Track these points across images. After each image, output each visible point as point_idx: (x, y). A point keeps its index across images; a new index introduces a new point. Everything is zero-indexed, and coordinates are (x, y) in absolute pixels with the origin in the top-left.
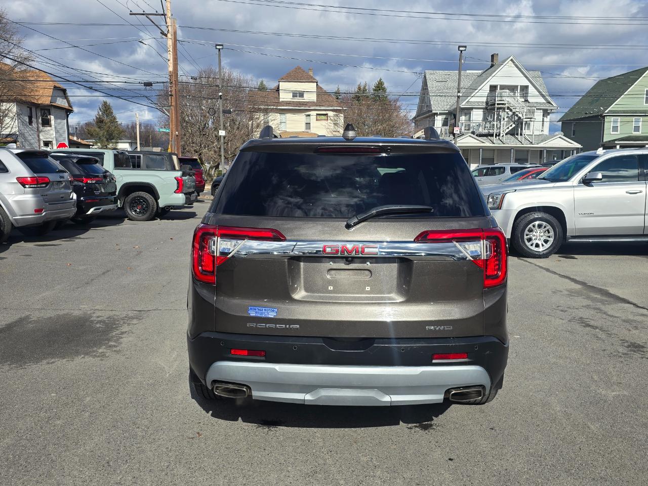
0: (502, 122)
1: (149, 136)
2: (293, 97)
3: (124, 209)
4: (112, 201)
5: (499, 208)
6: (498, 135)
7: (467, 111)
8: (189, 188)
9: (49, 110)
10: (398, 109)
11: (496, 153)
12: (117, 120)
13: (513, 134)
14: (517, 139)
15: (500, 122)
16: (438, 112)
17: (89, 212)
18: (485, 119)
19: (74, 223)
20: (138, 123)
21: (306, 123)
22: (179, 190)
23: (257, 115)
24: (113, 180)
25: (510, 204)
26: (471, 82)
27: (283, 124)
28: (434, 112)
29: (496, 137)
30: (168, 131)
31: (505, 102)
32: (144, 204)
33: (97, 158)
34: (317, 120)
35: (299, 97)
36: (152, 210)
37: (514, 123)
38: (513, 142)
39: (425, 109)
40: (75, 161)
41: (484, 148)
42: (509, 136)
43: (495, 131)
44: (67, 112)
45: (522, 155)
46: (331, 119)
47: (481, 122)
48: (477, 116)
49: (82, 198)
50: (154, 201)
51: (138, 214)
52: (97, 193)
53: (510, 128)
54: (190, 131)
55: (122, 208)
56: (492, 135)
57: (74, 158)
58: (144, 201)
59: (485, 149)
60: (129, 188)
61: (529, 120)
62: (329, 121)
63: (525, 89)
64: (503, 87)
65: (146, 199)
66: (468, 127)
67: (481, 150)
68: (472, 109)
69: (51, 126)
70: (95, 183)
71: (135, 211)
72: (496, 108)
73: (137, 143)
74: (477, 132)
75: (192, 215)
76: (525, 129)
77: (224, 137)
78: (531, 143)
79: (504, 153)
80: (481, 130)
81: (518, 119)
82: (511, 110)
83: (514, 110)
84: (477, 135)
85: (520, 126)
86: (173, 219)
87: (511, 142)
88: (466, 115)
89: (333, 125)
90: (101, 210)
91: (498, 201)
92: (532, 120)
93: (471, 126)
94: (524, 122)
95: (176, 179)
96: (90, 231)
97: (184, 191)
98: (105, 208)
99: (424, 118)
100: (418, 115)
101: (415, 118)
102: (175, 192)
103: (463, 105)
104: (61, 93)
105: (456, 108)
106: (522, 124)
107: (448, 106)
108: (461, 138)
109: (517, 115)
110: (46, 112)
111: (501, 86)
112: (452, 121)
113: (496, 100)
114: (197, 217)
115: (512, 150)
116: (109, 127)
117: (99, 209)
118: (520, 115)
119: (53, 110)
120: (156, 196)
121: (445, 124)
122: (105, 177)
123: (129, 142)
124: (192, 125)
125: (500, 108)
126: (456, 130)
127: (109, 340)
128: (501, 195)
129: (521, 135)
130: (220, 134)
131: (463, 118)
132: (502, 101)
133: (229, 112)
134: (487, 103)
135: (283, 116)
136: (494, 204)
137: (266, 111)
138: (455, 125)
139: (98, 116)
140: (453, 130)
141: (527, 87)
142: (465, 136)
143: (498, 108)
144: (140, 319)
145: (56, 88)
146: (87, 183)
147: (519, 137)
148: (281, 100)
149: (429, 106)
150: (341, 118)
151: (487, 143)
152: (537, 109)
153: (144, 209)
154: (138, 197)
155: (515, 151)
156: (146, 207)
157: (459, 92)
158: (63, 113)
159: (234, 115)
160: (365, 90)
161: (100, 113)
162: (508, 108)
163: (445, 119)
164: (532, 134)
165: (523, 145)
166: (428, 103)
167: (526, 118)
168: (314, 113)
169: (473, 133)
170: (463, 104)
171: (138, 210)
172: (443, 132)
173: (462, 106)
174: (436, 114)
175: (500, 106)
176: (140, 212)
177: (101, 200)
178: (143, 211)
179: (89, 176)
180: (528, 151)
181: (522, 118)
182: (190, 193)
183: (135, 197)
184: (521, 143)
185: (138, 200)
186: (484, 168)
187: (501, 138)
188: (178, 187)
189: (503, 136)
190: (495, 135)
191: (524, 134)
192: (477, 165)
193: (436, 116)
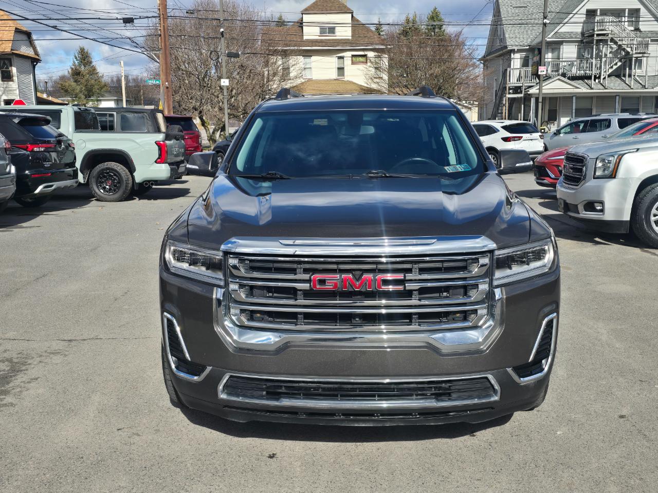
0: (604, 60)
1: (139, 91)
2: (320, 34)
3: (89, 185)
4: (70, 176)
5: (613, 176)
6: (597, 77)
7: (555, 46)
8: (177, 156)
9: (11, 59)
10: (460, 45)
11: (594, 100)
12: (97, 71)
13: (618, 76)
14: (624, 82)
15: (601, 60)
16: (516, 48)
17: (37, 191)
18: (580, 57)
19: (21, 206)
20: (123, 74)
21: (338, 68)
22: (161, 160)
23: (273, 59)
24: (70, 146)
25: (628, 171)
26: (560, 7)
27: (307, 70)
28: (510, 48)
29: (595, 80)
30: (158, 82)
31: (608, 32)
32: (115, 179)
33: (49, 118)
34: (353, 63)
35: (329, 33)
36: (126, 186)
37: (620, 61)
38: (619, 86)
39: (498, 44)
40: (16, 121)
41: (578, 95)
42: (613, 78)
43: (595, 72)
44: (32, 62)
45: (632, 103)
46: (372, 62)
47: (575, 59)
48: (569, 52)
49: (27, 172)
50: (129, 173)
51: (107, 192)
52: (47, 164)
53: (615, 67)
54: (187, 82)
55: (87, 185)
56: (589, 78)
57: (15, 117)
58: (115, 175)
59: (581, 97)
60: (95, 158)
61: (641, 55)
62: (369, 64)
63: (635, 13)
64: (605, 12)
65: (117, 172)
66: (556, 68)
67: (574, 98)
68: (561, 43)
69: (13, 81)
70: (44, 151)
71: (104, 188)
72: (595, 42)
73: (122, 100)
74: (569, 74)
75: (184, 193)
76: (635, 69)
77: (228, 88)
78: (644, 87)
79: (606, 100)
80: (574, 71)
81: (625, 55)
82: (616, 43)
83: (620, 43)
84: (569, 78)
85: (628, 64)
86: (156, 198)
87: (615, 86)
88: (553, 51)
89: (373, 70)
90: (53, 188)
91: (612, 166)
92: (645, 55)
93: (561, 66)
94: (634, 59)
95: (157, 143)
96: (41, 216)
97: (169, 161)
98: (59, 186)
99: (496, 57)
100: (489, 53)
101: (484, 57)
102: (156, 162)
103: (549, 38)
104: (24, 37)
105: (541, 42)
106: (631, 60)
107: (529, 40)
108: (549, 82)
109: (624, 50)
110: (6, 62)
111: (601, 10)
112: (535, 59)
113: (595, 30)
114: (189, 195)
115: (617, 97)
116: (87, 81)
117: (51, 186)
118: (629, 50)
119: (15, 60)
120: (131, 168)
121: (525, 63)
122: (59, 143)
123: (114, 100)
124: (189, 74)
125: (601, 41)
126: (542, 71)
127: (6, 393)
128: (616, 157)
129: (630, 76)
130: (222, 84)
131: (549, 56)
132: (603, 30)
133: (236, 56)
134: (583, 34)
135: (308, 60)
136: (604, 170)
137: (285, 54)
138: (539, 63)
139: (73, 67)
140: (538, 71)
141: (638, 10)
142: (553, 80)
143: (599, 41)
144: (66, 355)
145: (18, 31)
146: (32, 151)
147: (627, 79)
148: (305, 38)
149: (503, 40)
150: (384, 59)
151: (582, 89)
152: (652, 41)
153: (115, 186)
154: (107, 169)
155: (621, 99)
156: (119, 183)
157: (545, 18)
158: (28, 64)
159: (242, 59)
160: (414, 22)
161: (76, 62)
162: (612, 40)
163: (525, 57)
164: (645, 74)
165: (632, 90)
166: (502, 37)
167: (636, 53)
168: (349, 54)
169: (564, 75)
170: (550, 36)
171: (107, 187)
172: (522, 75)
173: (548, 40)
174: (513, 51)
175: (600, 38)
176: (110, 189)
177: (52, 174)
178: (115, 188)
179: (36, 143)
180: (639, 98)
181: (631, 53)
182: (178, 162)
183: (103, 170)
184: (630, 87)
185: (108, 173)
186: (582, 122)
187: (602, 82)
188: (160, 155)
189: (604, 78)
190: (593, 78)
191: (634, 76)
192: (569, 119)
193: (512, 54)
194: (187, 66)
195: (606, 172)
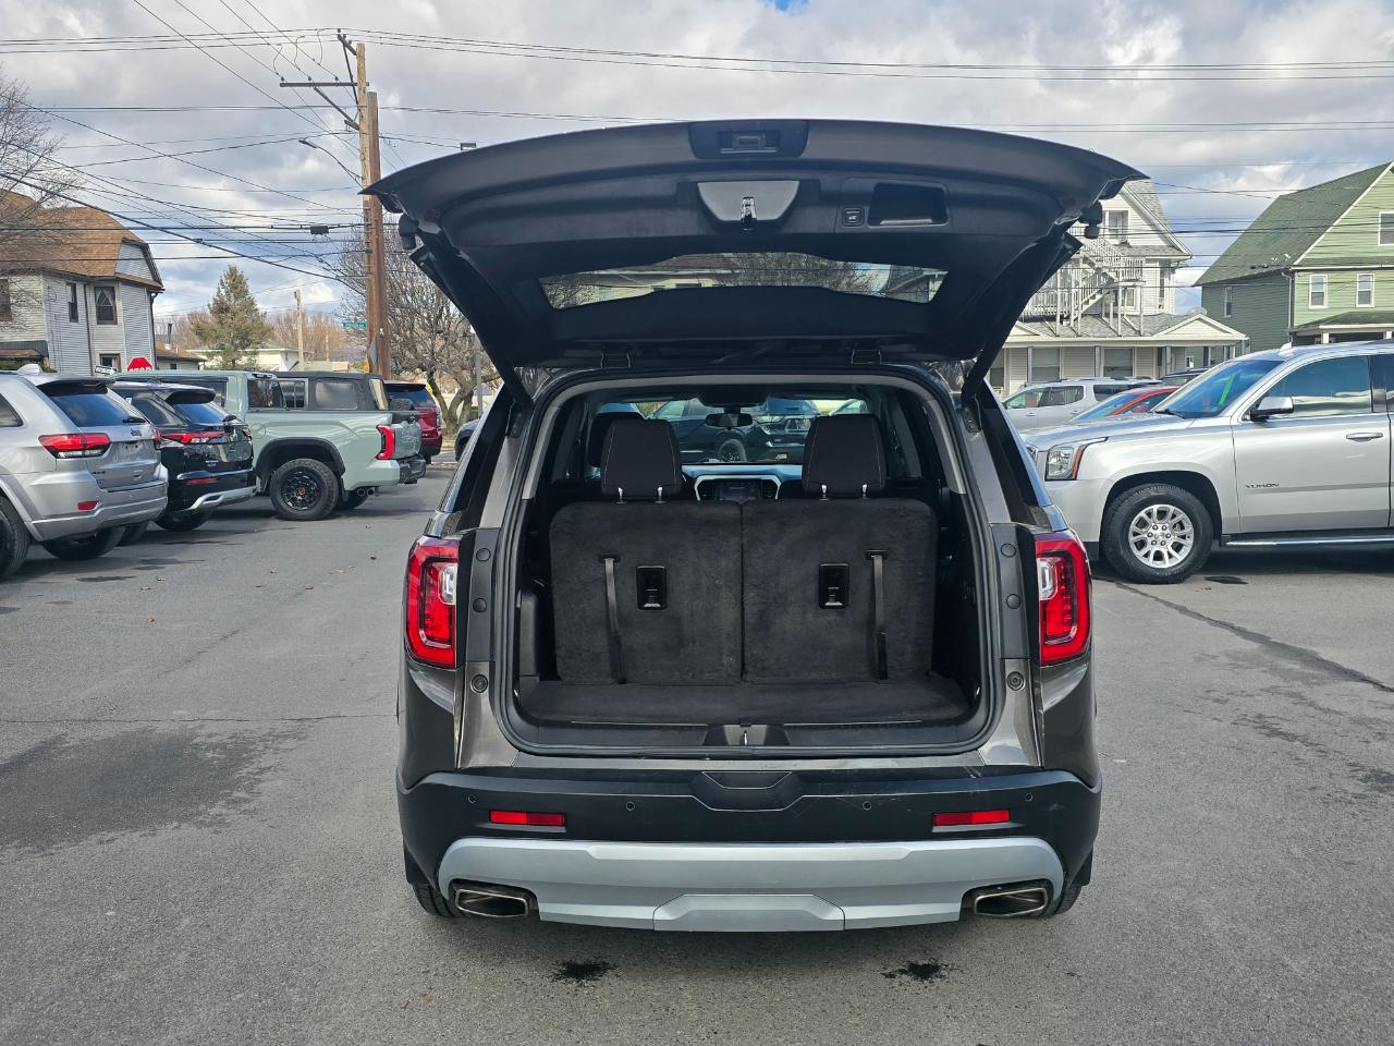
0: (1073, 291)
1: (323, 338)
4: (243, 480)
5: (1073, 476)
6: (1065, 318)
8: (408, 447)
9: (113, 288)
11: (1063, 355)
12: (257, 307)
13: (1097, 316)
14: (1107, 324)
15: (1069, 291)
17: (195, 506)
19: (161, 528)
22: (385, 453)
24: (245, 434)
25: (1094, 468)
29: (1061, 322)
32: (311, 485)
33: (211, 390)
36: (329, 496)
37: (1100, 292)
38: (1098, 331)
40: (166, 397)
42: (1089, 319)
43: (1059, 309)
44: (149, 293)
45: (1119, 359)
49: (180, 476)
50: (333, 476)
51: (299, 505)
52: (212, 463)
53: (1092, 302)
56: (1052, 319)
57: (163, 390)
58: (311, 478)
59: (1039, 349)
60: (280, 452)
61: (1131, 284)
63: (1119, 218)
65: (316, 474)
67: (1030, 350)
69: (116, 323)
70: (207, 443)
71: (294, 500)
73: (297, 353)
76: (1123, 305)
78: (1139, 333)
79: (1080, 354)
81: (1107, 283)
82: (1091, 265)
83: (1098, 265)
85: (1112, 296)
87: (1093, 333)
90: (219, 500)
91: (1071, 461)
92: (1138, 284)
94: (1121, 289)
95: (380, 428)
97: (398, 456)
98: (228, 496)
102: (377, 458)
104: (138, 254)
106: (1116, 293)
109: (1105, 275)
110: (107, 293)
115: (1098, 350)
116: (241, 322)
117: (218, 497)
118: (1112, 275)
119: (121, 289)
120: (338, 470)
122: (228, 429)
123: (281, 352)
124: (415, 312)
127: (233, 787)
128: (1076, 449)
129: (1115, 315)
135: (606, 292)
136: (1060, 469)
137: (570, 282)
139: (217, 298)
141: (1124, 215)
144: (301, 739)
145: (126, 243)
146: (189, 443)
147: (1111, 321)
151: (1042, 335)
152: (1148, 261)
153: (312, 496)
154: (300, 469)
155: (1103, 351)
156: (317, 491)
158: (142, 294)
161: (223, 291)
162: (1086, 260)
164: (1138, 313)
165: (1119, 339)
167: (1124, 281)
171: (299, 498)
174: (932, 278)
176: (304, 501)
177: (219, 478)
178: (312, 499)
179: (193, 429)
180: (1131, 349)
181: (1116, 280)
182: (410, 457)
183: (293, 470)
184: (1116, 333)
185: (300, 476)
186: (1039, 390)
187: (1072, 325)
188: (384, 446)
189: (1076, 319)
190: (1058, 318)
191: (1122, 315)
192: (1023, 382)
193: (931, 283)
194: (409, 298)
195: (1063, 471)
